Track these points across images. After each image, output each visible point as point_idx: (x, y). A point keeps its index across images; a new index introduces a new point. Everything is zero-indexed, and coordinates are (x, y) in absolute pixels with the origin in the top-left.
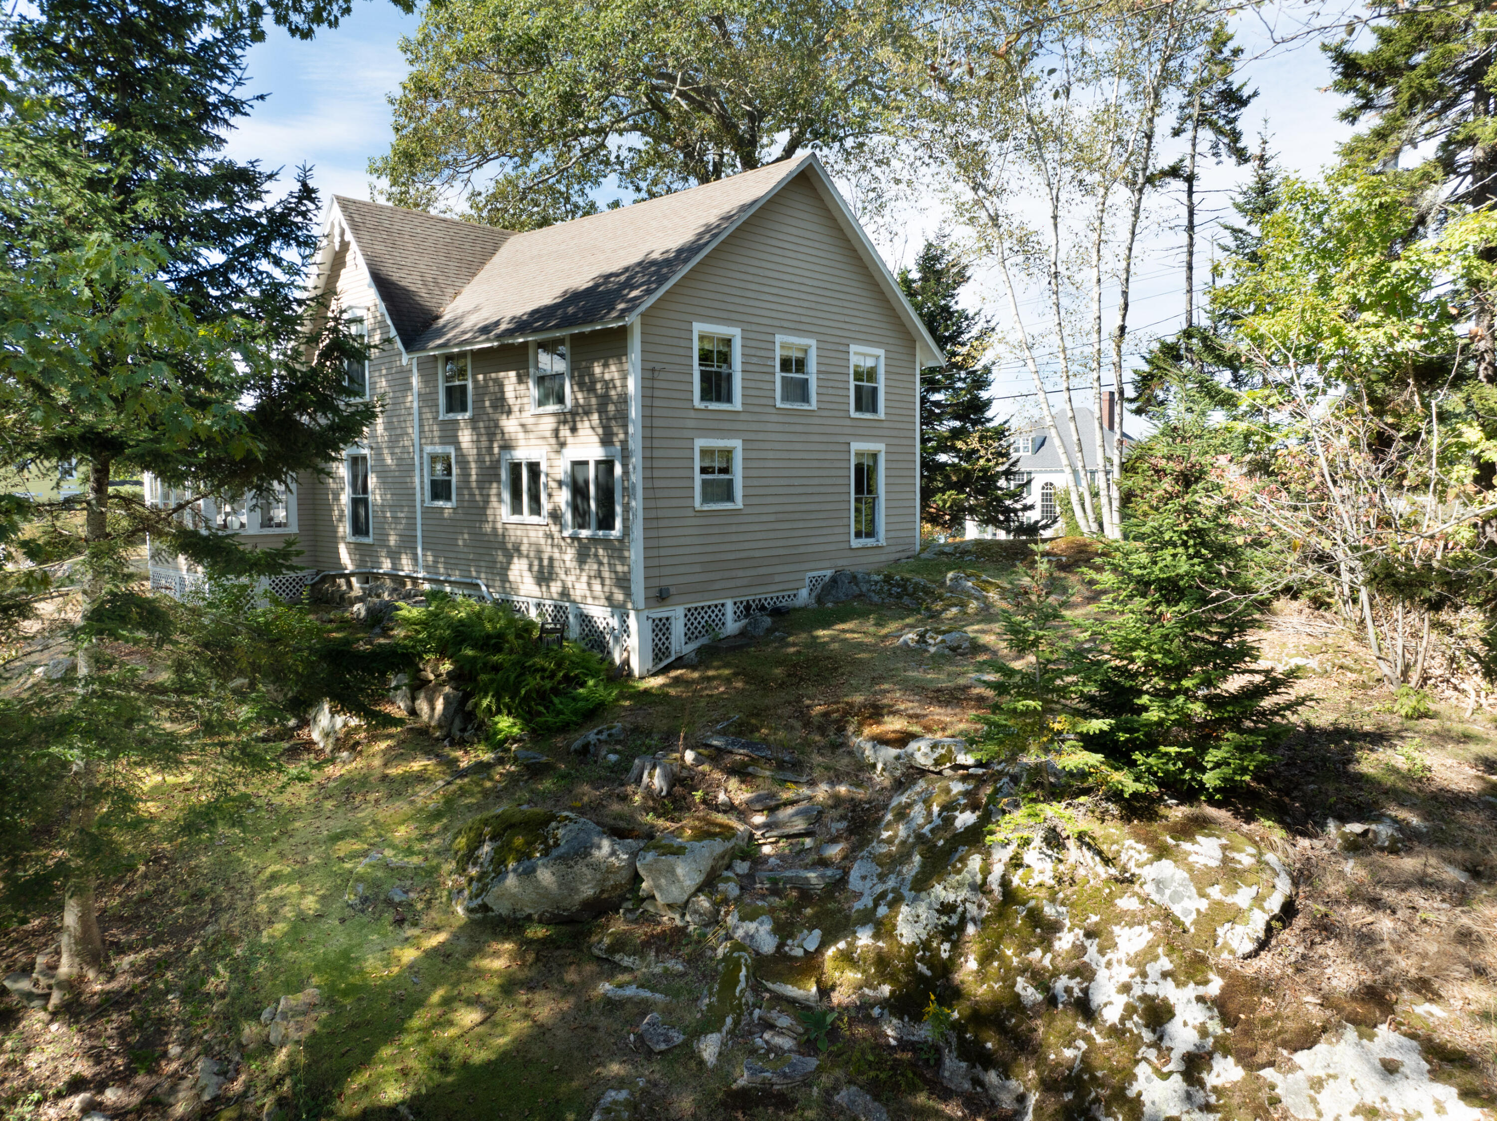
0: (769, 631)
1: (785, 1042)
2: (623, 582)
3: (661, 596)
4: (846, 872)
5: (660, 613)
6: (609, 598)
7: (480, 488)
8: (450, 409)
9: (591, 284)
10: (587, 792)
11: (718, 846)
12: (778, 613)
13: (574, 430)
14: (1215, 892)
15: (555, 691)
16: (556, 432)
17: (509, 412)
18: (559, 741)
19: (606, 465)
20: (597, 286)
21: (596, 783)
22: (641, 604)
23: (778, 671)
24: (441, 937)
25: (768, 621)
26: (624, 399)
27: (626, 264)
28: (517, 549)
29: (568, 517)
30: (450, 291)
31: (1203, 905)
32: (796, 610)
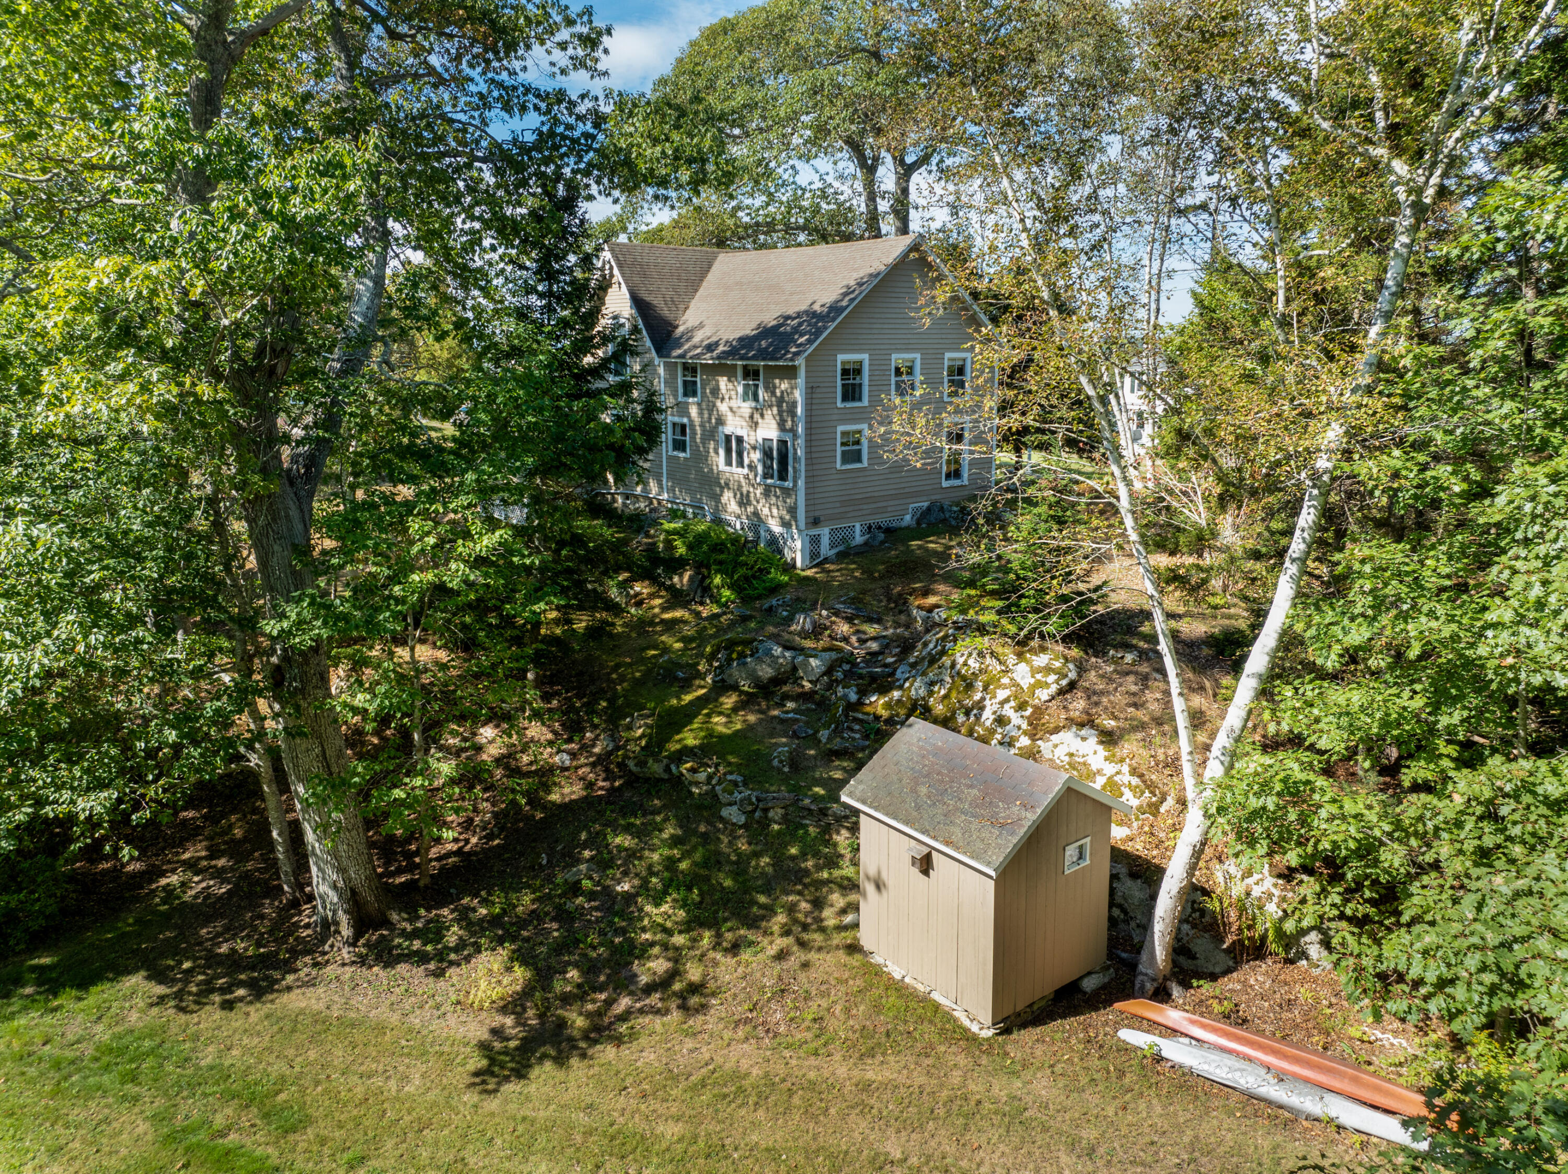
0: (882, 543)
1: (857, 736)
2: (792, 510)
3: (815, 522)
4: (895, 670)
5: (814, 532)
6: (781, 518)
7: (704, 443)
8: (686, 394)
9: (775, 323)
10: (771, 629)
11: (834, 655)
12: (889, 531)
13: (762, 416)
14: (1039, 676)
15: (754, 577)
16: (752, 417)
17: (723, 399)
18: (757, 604)
19: (782, 443)
20: (780, 326)
21: (776, 625)
22: (802, 525)
23: (881, 567)
24: (703, 691)
25: (881, 536)
26: (794, 404)
27: (797, 309)
28: (727, 484)
29: (760, 469)
30: (682, 306)
31: (1032, 681)
32: (901, 529)
